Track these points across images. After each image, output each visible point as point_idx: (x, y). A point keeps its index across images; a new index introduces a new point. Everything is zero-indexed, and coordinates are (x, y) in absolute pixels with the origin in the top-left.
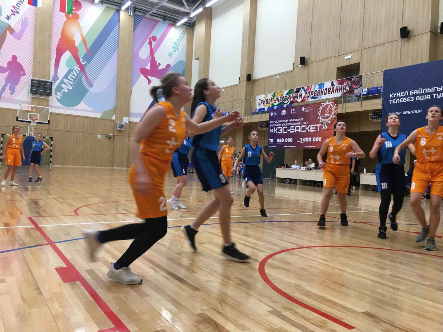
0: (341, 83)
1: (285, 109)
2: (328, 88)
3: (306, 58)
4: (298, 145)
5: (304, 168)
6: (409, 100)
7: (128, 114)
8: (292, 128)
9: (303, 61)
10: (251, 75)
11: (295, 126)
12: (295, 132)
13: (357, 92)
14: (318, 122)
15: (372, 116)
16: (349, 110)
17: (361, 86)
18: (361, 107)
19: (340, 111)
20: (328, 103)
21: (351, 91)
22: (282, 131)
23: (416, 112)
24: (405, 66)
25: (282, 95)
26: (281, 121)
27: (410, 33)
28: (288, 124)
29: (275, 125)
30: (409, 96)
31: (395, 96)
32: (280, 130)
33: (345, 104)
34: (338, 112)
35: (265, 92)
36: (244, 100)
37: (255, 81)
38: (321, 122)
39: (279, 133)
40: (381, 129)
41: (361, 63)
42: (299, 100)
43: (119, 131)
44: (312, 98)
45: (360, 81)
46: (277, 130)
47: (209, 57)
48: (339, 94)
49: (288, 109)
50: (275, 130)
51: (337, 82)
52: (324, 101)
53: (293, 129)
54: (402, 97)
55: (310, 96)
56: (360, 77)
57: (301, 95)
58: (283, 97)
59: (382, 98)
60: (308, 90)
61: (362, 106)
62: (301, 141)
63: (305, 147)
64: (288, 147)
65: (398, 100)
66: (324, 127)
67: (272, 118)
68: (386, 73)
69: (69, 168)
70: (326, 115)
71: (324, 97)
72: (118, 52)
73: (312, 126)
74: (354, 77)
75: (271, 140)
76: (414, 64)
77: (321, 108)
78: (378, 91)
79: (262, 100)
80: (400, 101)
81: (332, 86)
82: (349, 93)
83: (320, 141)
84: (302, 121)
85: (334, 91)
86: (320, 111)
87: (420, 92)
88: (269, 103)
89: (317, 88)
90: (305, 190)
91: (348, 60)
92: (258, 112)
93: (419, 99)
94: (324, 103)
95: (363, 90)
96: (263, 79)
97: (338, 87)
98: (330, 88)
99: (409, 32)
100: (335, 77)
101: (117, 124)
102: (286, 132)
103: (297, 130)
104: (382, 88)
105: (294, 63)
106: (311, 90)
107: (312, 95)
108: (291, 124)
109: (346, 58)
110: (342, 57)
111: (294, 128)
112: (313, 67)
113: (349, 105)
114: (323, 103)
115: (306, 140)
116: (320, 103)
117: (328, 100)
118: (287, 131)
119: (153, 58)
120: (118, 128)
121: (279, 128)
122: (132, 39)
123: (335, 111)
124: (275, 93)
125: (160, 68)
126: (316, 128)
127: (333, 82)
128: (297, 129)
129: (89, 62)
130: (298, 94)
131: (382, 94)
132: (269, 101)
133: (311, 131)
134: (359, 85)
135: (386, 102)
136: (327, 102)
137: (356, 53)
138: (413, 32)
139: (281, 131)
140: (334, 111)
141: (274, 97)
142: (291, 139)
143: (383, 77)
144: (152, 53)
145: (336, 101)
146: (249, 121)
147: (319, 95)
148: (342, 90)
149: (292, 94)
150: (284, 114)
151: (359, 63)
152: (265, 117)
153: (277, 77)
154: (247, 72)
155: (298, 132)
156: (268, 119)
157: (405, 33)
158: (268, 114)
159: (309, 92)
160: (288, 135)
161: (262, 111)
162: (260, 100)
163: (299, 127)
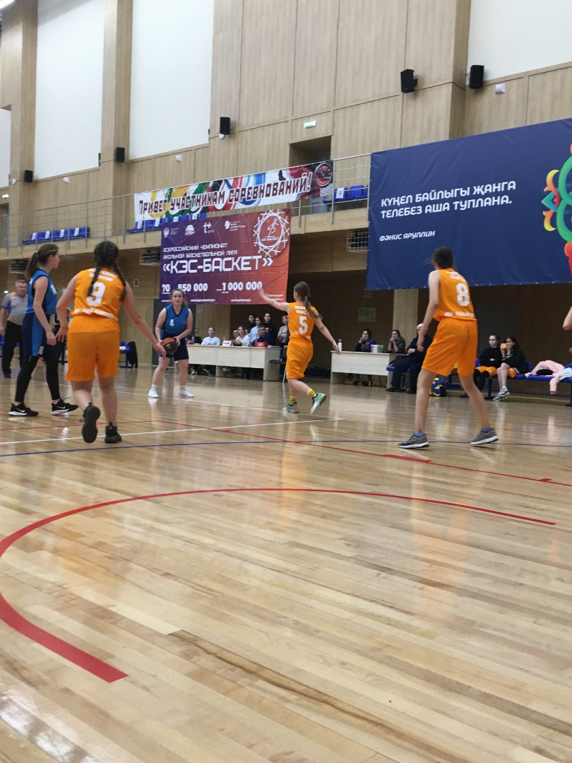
0: (296, 174)
1: (192, 222)
2: (272, 184)
3: (232, 120)
4: (218, 296)
5: (228, 343)
6: (413, 212)
8: (207, 263)
9: (226, 126)
10: (123, 149)
11: (212, 258)
12: (213, 270)
13: (324, 192)
14: (255, 251)
15: (353, 241)
16: (310, 229)
17: (331, 182)
18: (333, 224)
19: (296, 230)
20: (274, 214)
21: (315, 191)
22: (187, 268)
23: (426, 234)
24: (410, 145)
25: (185, 195)
26: (184, 248)
27: (419, 82)
28: (198, 255)
29: (173, 255)
30: (415, 204)
31: (390, 204)
32: (184, 267)
33: (303, 217)
34: (292, 233)
35: (154, 188)
36: (110, 202)
37: (134, 162)
38: (262, 251)
39: (181, 272)
40: (368, 266)
41: (333, 137)
42: (220, 206)
44: (244, 202)
45: (329, 172)
46: (177, 267)
47: (33, 104)
48: (292, 197)
49: (198, 224)
50: (173, 267)
51: (289, 172)
52: (267, 209)
53: (209, 265)
54: (403, 206)
55: (239, 199)
56: (330, 165)
57: (222, 196)
58: (188, 198)
59: (368, 208)
60: (235, 185)
61: (335, 222)
62: (224, 289)
63: (232, 300)
64: (199, 301)
65: (395, 212)
66: (266, 262)
67: (167, 242)
68: (375, 158)
70: (269, 238)
71: (264, 201)
73: (244, 258)
74: (318, 164)
76: (425, 142)
77: (260, 223)
78: (363, 193)
79: (146, 204)
80: (399, 213)
81: (280, 179)
82: (311, 196)
84: (225, 249)
85: (283, 189)
86: (259, 230)
87: (433, 197)
88: (161, 210)
89: (252, 183)
90: (232, 386)
91: (309, 130)
92: (142, 229)
93: (430, 210)
94: (266, 214)
95: (336, 190)
96: (149, 159)
97: (291, 182)
98: (276, 184)
99: (416, 80)
100: (287, 162)
102: (195, 271)
103: (217, 267)
104: (369, 188)
105: (209, 130)
106: (240, 186)
107: (243, 195)
108: (205, 254)
109: (306, 125)
110: (299, 122)
111: (211, 263)
112: (246, 139)
113: (311, 218)
114: (264, 212)
115: (235, 286)
116: (257, 214)
117: (275, 208)
118: (196, 268)
121: (181, 262)
123: (287, 231)
124: (171, 189)
126: (252, 262)
127: (281, 171)
128: (216, 265)
130: (216, 194)
131: (368, 199)
132: (160, 206)
133: (243, 269)
134: (328, 180)
135: (375, 215)
136: (271, 211)
137: (324, 117)
138: (423, 80)
139: (184, 269)
140: (285, 231)
141: (169, 197)
142: (206, 284)
143: (369, 165)
145: (288, 211)
147: (255, 197)
148: (299, 189)
149: (206, 193)
150: (191, 233)
151: (330, 138)
152: (154, 240)
153: (178, 157)
154: (115, 143)
155: (217, 270)
156: (158, 243)
157: (409, 82)
158: (159, 233)
159: (238, 190)
160: (199, 277)
161: (149, 226)
162: (141, 202)
163: (219, 262)
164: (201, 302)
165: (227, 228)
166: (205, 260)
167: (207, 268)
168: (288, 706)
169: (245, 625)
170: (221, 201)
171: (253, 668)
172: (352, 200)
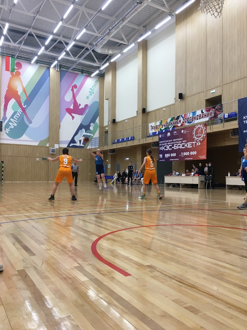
0: (208, 110)
1: (170, 132)
2: (199, 115)
3: (183, 94)
4: (180, 158)
7: (58, 142)
9: (181, 96)
10: (145, 108)
11: (177, 144)
12: (178, 148)
13: (219, 116)
14: (193, 140)
15: (232, 133)
16: (215, 130)
17: (222, 112)
19: (209, 131)
20: (200, 126)
21: (216, 116)
22: (168, 148)
25: (167, 122)
26: (167, 141)
28: (172, 143)
29: (163, 144)
32: (167, 148)
33: (211, 126)
34: (207, 132)
35: (156, 121)
36: (141, 127)
37: (148, 113)
38: (196, 140)
39: (166, 150)
40: (239, 143)
42: (179, 125)
43: (52, 154)
44: (188, 123)
45: (221, 108)
46: (164, 148)
47: (115, 97)
48: (207, 119)
49: (171, 132)
50: (163, 148)
51: (205, 110)
52: (197, 124)
53: (176, 147)
55: (187, 121)
56: (221, 106)
57: (180, 121)
58: (168, 123)
59: (238, 120)
60: (185, 117)
61: (224, 127)
62: (182, 155)
63: (185, 159)
64: (173, 160)
66: (198, 144)
67: (160, 139)
68: (239, 101)
69: (16, 183)
70: (199, 135)
71: (196, 122)
72: (49, 97)
73: (189, 143)
74: (217, 106)
75: (161, 156)
77: (195, 130)
78: (236, 115)
79: (153, 127)
81: (202, 113)
82: (214, 118)
83: (195, 154)
84: (182, 140)
85: (203, 117)
86: (194, 132)
88: (158, 128)
89: (191, 116)
90: (186, 191)
91: (213, 93)
92: (152, 135)
95: (225, 115)
96: (154, 111)
97: (206, 113)
98: (201, 115)
100: (204, 106)
101: (50, 149)
104: (238, 113)
105: (175, 98)
106: (187, 117)
108: (174, 143)
109: (212, 92)
110: (209, 91)
112: (189, 100)
113: (215, 126)
114: (196, 126)
115: (185, 154)
116: (194, 126)
117: (200, 124)
118: (172, 148)
119: (75, 100)
120: (51, 153)
121: (166, 146)
122: (59, 87)
124: (162, 121)
125: (80, 107)
126: (192, 144)
127: (202, 110)
128: (178, 146)
129: (28, 105)
130: (178, 121)
131: (238, 117)
133: (189, 147)
135: (241, 122)
137: (218, 88)
140: (204, 132)
141: (161, 123)
142: (175, 154)
143: (237, 104)
144: (74, 97)
145: (206, 124)
146: (145, 142)
147: (193, 121)
148: (209, 116)
149: (174, 121)
150: (169, 135)
151: (221, 95)
152: (156, 139)
153: (164, 109)
154: (142, 107)
156: (158, 140)
158: (158, 136)
159: (186, 119)
160: (173, 151)
161: (154, 134)
162: (151, 126)
163: (180, 145)
164: (174, 160)
165: (182, 132)
166: (175, 145)
167: (175, 147)
168: (182, 288)
169: (172, 265)
170: (180, 123)
171: (172, 276)
172: (231, 118)
